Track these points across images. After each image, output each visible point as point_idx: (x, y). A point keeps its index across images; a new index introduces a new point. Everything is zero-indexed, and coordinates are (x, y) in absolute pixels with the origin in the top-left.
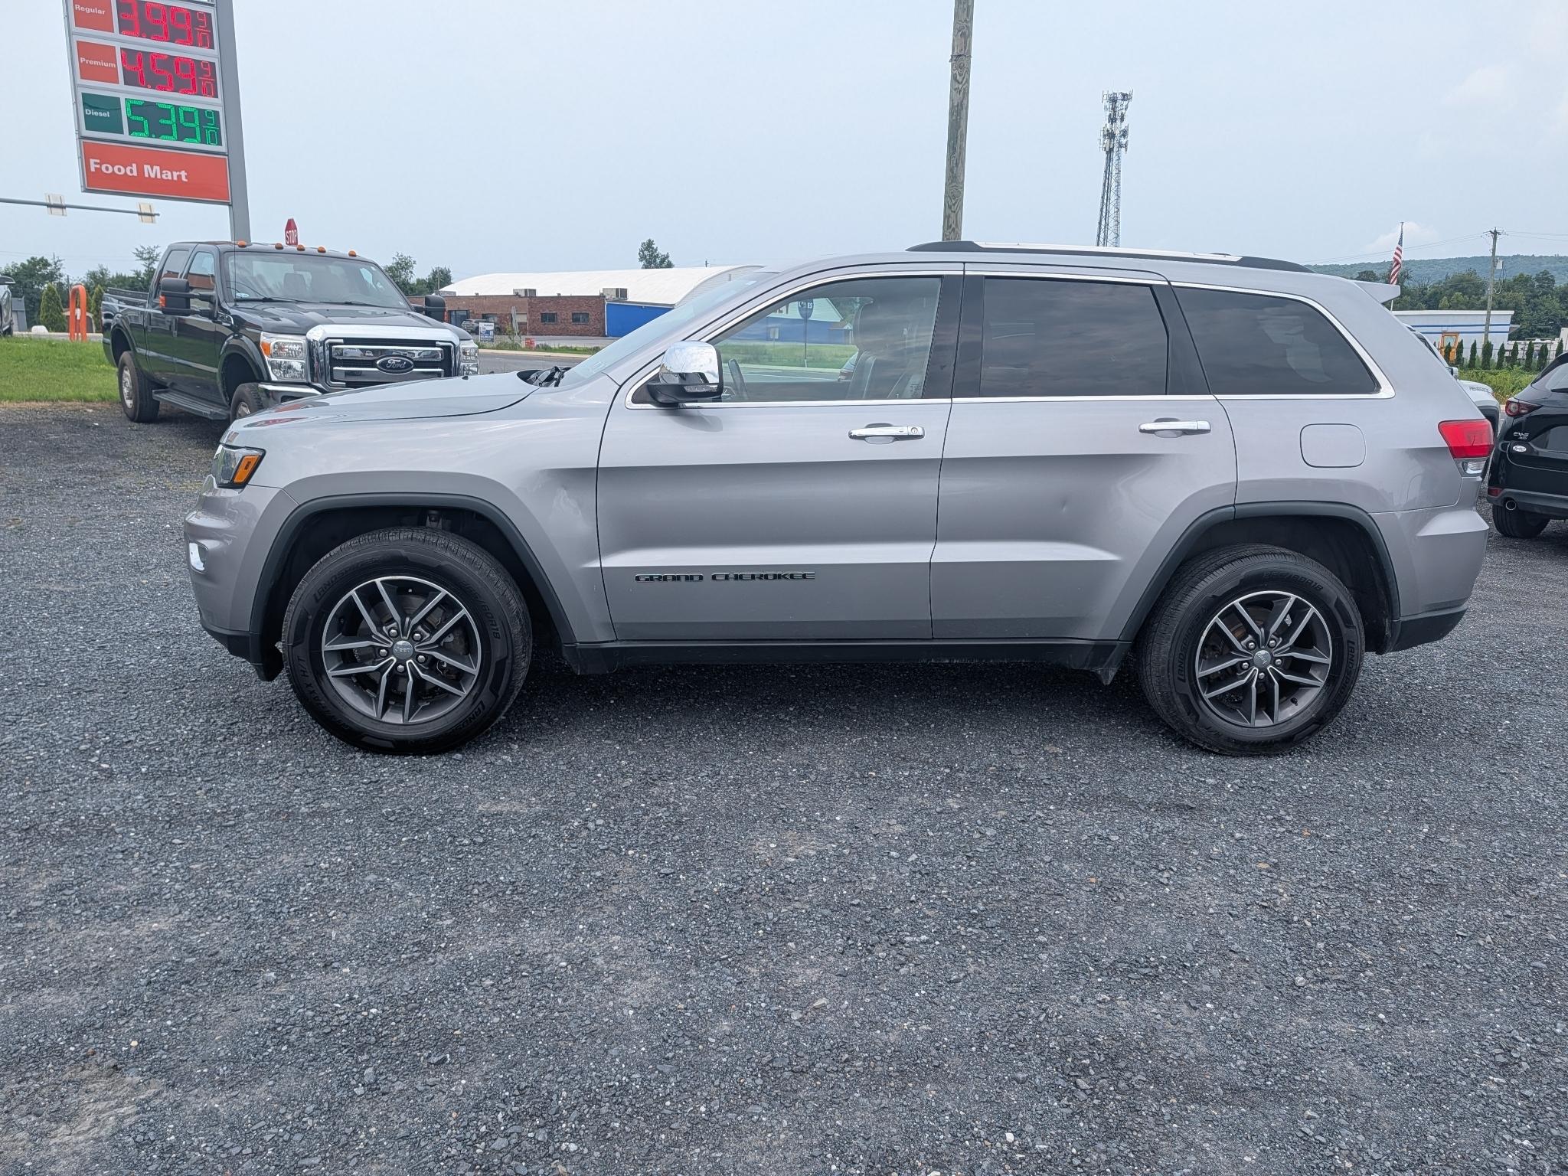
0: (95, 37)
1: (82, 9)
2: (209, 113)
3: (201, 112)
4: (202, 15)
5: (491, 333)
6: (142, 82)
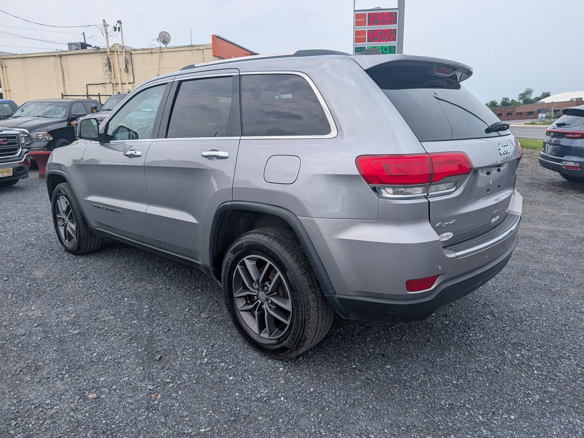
0: (361, 28)
1: (358, 20)
2: (393, 47)
3: (390, 47)
4: (394, 13)
5: (544, 118)
6: (373, 40)
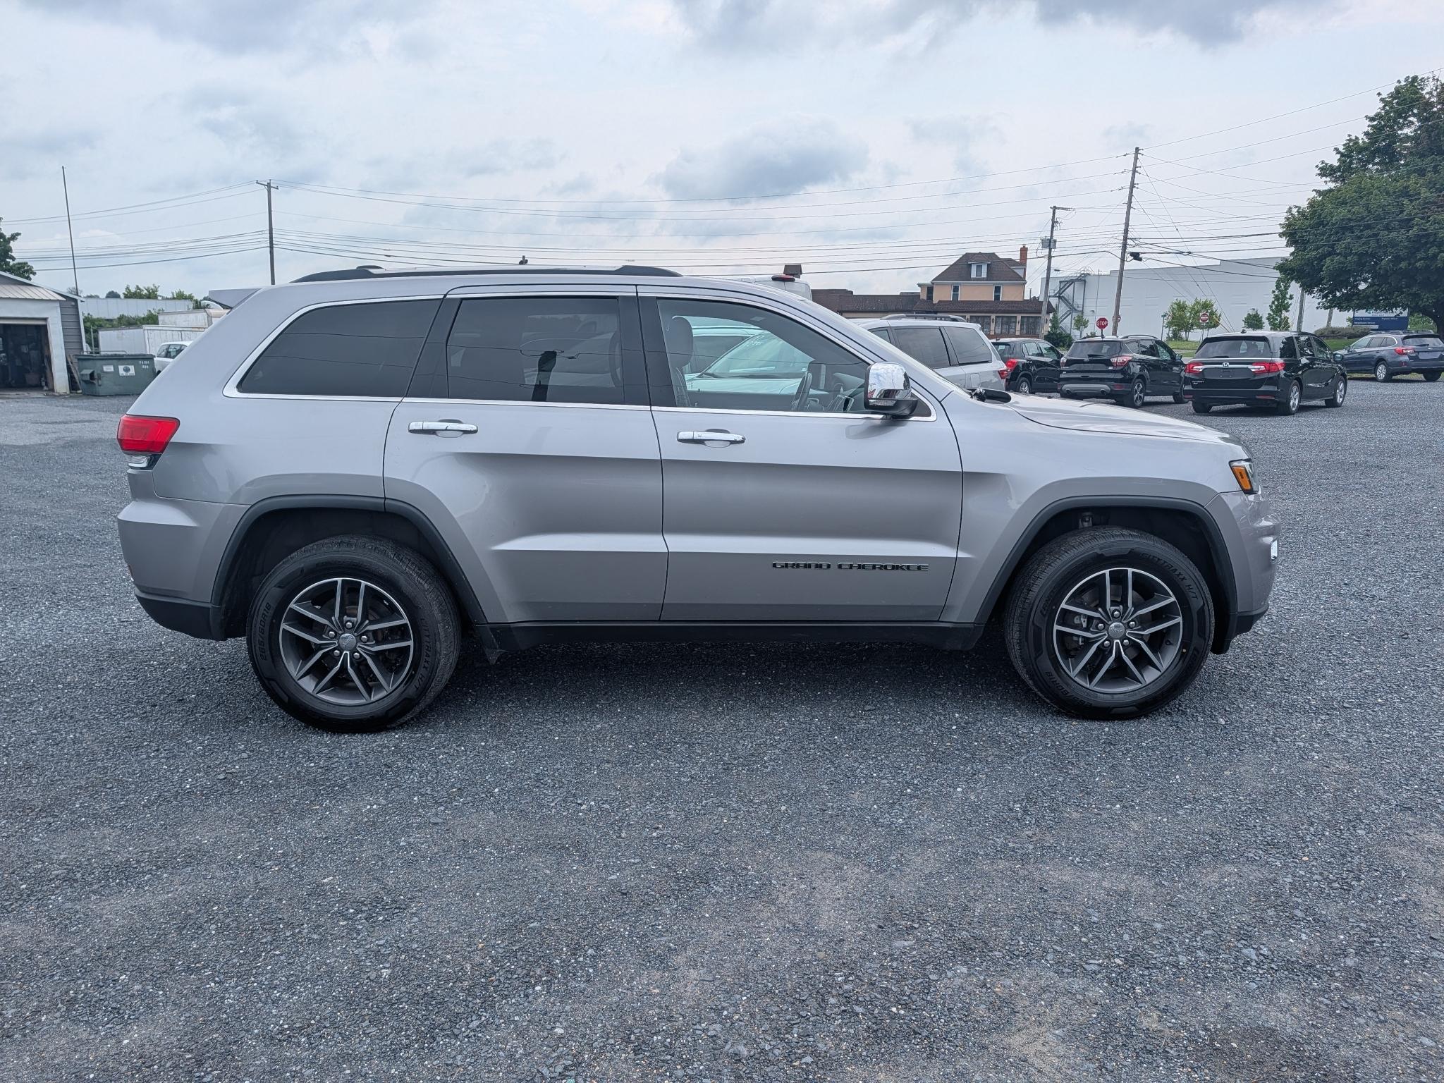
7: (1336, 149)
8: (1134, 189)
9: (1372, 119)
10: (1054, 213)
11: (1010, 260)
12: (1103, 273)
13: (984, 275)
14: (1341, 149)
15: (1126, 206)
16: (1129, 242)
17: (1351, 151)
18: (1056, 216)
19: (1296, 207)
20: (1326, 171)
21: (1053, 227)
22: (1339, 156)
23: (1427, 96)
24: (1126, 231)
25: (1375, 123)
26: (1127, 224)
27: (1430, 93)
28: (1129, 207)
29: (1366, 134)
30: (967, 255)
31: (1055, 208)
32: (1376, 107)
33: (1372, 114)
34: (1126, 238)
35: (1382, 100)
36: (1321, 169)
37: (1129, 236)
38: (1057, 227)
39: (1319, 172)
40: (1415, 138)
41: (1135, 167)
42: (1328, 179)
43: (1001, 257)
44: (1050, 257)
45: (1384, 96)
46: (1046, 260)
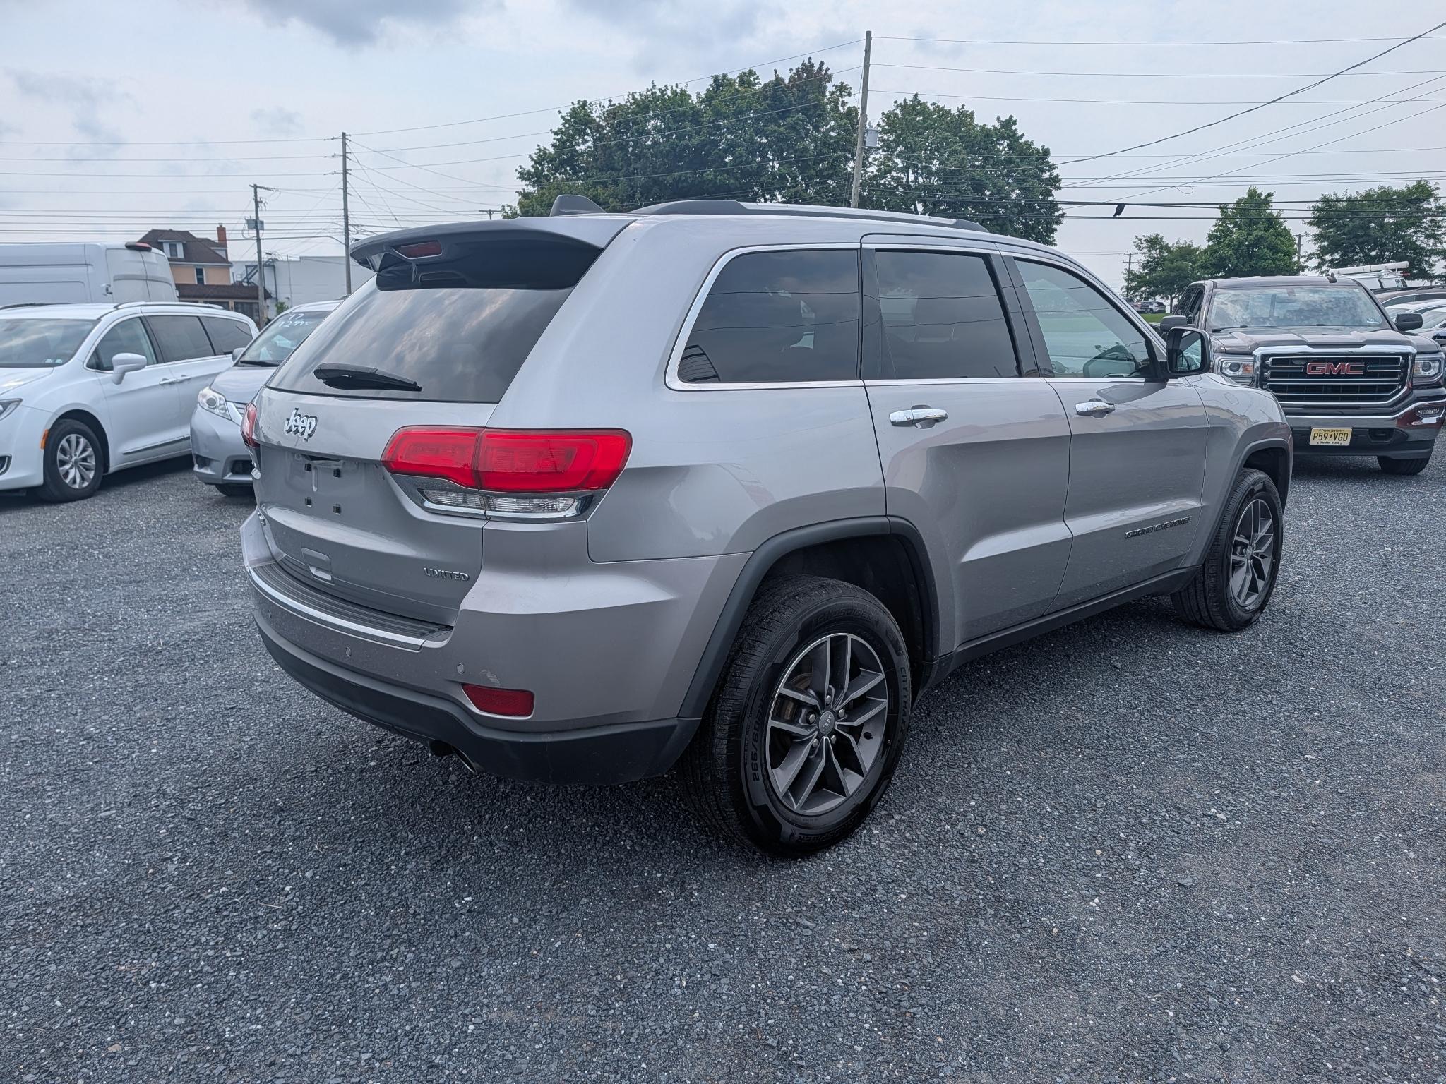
7: (530, 157)
8: (348, 175)
9: (556, 134)
10: (256, 193)
11: (207, 240)
12: (292, 259)
13: (181, 255)
14: (534, 156)
15: (342, 192)
16: (351, 228)
17: (542, 158)
18: (259, 196)
19: (508, 206)
20: (524, 175)
21: (257, 207)
22: (533, 163)
23: (597, 120)
24: (346, 217)
25: (559, 137)
26: (346, 209)
27: (599, 117)
28: (345, 193)
29: (553, 146)
30: (154, 231)
31: (256, 187)
32: (558, 124)
33: (555, 130)
34: (347, 225)
35: (562, 117)
36: (520, 173)
37: (351, 222)
38: (261, 206)
39: (519, 175)
40: (590, 154)
41: (345, 153)
42: (527, 183)
43: (196, 236)
44: (258, 240)
45: (564, 114)
46: (255, 242)
